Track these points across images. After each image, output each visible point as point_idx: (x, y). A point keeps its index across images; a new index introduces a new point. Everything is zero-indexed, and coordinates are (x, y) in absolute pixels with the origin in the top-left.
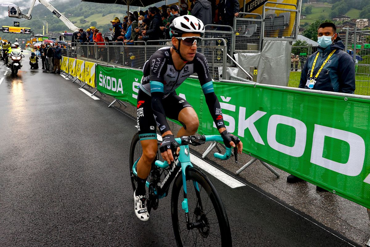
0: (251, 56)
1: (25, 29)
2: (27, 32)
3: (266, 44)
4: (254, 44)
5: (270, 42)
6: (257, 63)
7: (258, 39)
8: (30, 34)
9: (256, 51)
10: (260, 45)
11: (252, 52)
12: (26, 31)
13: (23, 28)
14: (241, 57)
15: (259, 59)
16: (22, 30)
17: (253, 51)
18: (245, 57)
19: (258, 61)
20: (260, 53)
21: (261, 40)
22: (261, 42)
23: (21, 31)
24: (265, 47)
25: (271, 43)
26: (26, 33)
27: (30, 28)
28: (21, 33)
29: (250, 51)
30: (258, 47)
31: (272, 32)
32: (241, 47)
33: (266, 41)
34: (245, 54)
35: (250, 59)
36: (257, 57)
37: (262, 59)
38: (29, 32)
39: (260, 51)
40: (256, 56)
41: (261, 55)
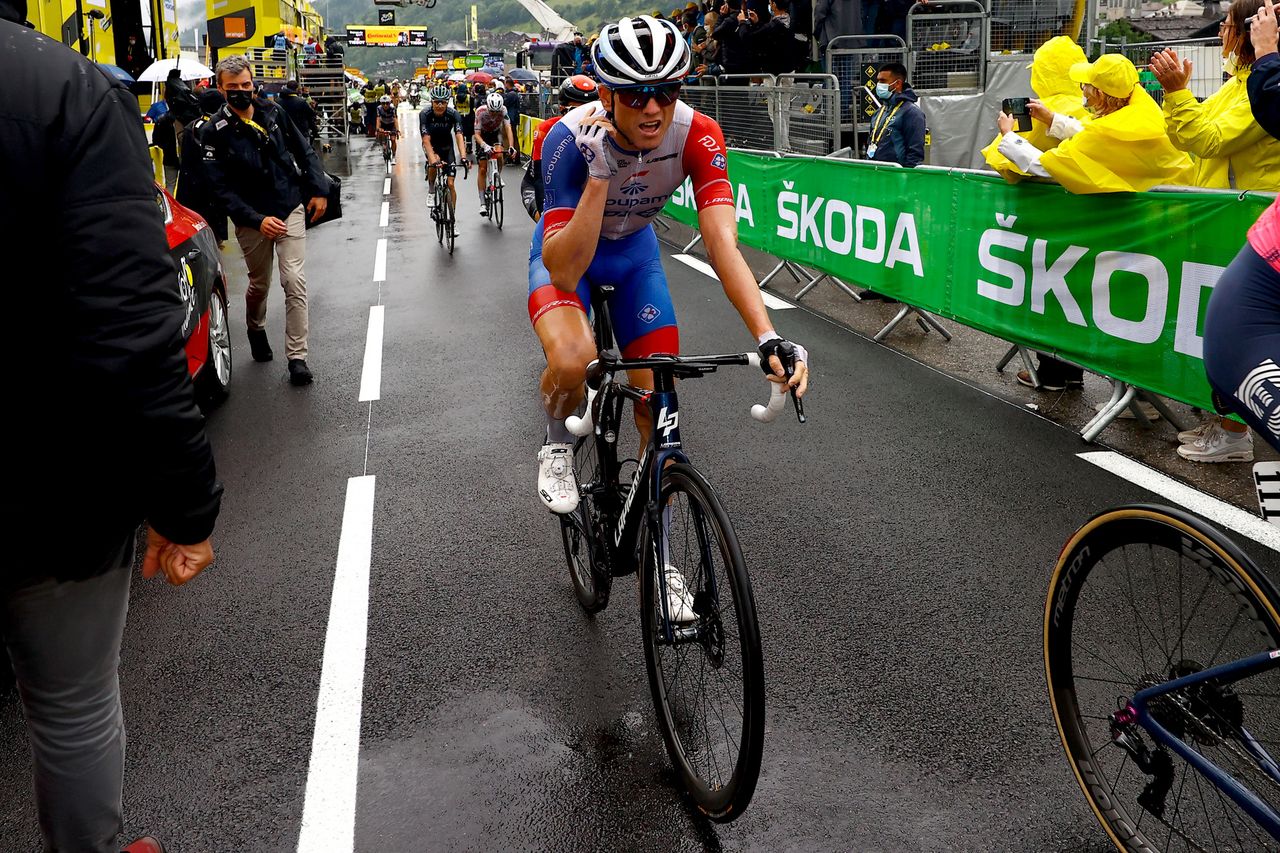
0: (955, 103)
1: (410, 31)
2: (418, 42)
3: (998, 72)
4: (966, 73)
5: (1009, 66)
6: (976, 120)
7: (976, 61)
8: (426, 46)
9: (971, 89)
10: (982, 74)
11: (958, 93)
12: (413, 38)
13: (406, 30)
14: (930, 107)
15: (977, 109)
16: (401, 34)
17: (962, 89)
18: (939, 105)
19: (975, 115)
20: (980, 94)
21: (983, 60)
22: (982, 67)
23: (400, 39)
24: (994, 79)
25: (1012, 67)
26: (415, 43)
27: (425, 28)
28: (400, 44)
29: (954, 90)
30: (978, 80)
31: (1014, 42)
32: (928, 82)
33: (995, 65)
34: (939, 99)
35: (955, 109)
36: (973, 103)
37: (989, 108)
38: (422, 39)
39: (982, 89)
40: (971, 100)
41: (985, 99)
